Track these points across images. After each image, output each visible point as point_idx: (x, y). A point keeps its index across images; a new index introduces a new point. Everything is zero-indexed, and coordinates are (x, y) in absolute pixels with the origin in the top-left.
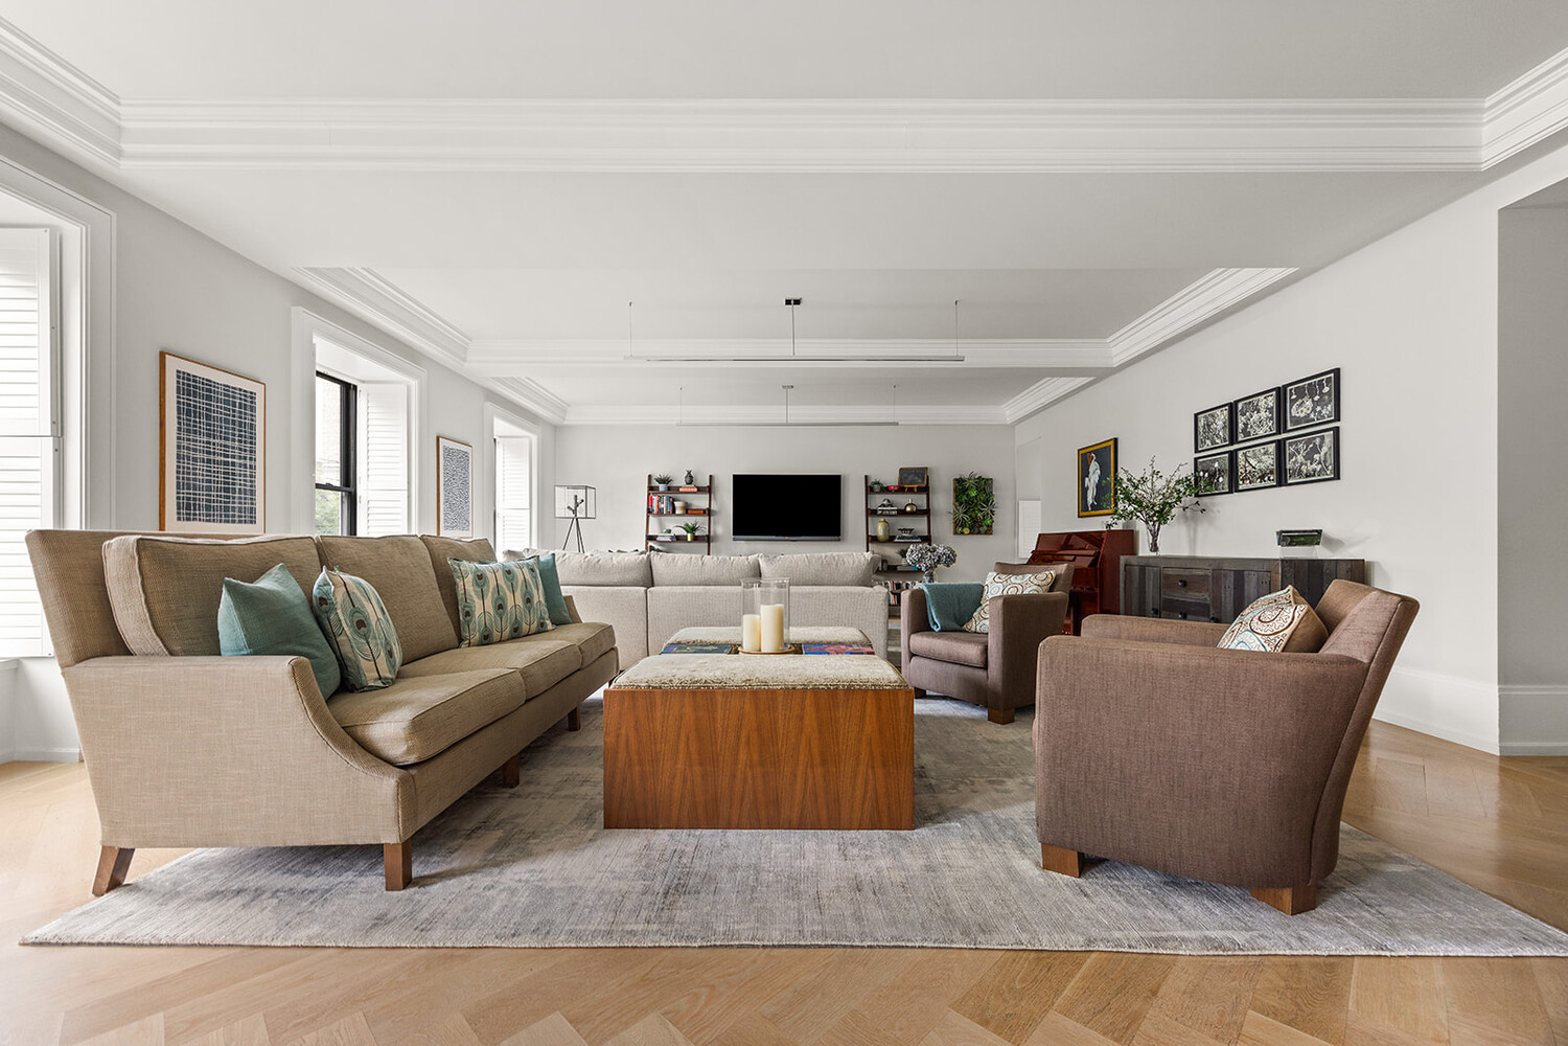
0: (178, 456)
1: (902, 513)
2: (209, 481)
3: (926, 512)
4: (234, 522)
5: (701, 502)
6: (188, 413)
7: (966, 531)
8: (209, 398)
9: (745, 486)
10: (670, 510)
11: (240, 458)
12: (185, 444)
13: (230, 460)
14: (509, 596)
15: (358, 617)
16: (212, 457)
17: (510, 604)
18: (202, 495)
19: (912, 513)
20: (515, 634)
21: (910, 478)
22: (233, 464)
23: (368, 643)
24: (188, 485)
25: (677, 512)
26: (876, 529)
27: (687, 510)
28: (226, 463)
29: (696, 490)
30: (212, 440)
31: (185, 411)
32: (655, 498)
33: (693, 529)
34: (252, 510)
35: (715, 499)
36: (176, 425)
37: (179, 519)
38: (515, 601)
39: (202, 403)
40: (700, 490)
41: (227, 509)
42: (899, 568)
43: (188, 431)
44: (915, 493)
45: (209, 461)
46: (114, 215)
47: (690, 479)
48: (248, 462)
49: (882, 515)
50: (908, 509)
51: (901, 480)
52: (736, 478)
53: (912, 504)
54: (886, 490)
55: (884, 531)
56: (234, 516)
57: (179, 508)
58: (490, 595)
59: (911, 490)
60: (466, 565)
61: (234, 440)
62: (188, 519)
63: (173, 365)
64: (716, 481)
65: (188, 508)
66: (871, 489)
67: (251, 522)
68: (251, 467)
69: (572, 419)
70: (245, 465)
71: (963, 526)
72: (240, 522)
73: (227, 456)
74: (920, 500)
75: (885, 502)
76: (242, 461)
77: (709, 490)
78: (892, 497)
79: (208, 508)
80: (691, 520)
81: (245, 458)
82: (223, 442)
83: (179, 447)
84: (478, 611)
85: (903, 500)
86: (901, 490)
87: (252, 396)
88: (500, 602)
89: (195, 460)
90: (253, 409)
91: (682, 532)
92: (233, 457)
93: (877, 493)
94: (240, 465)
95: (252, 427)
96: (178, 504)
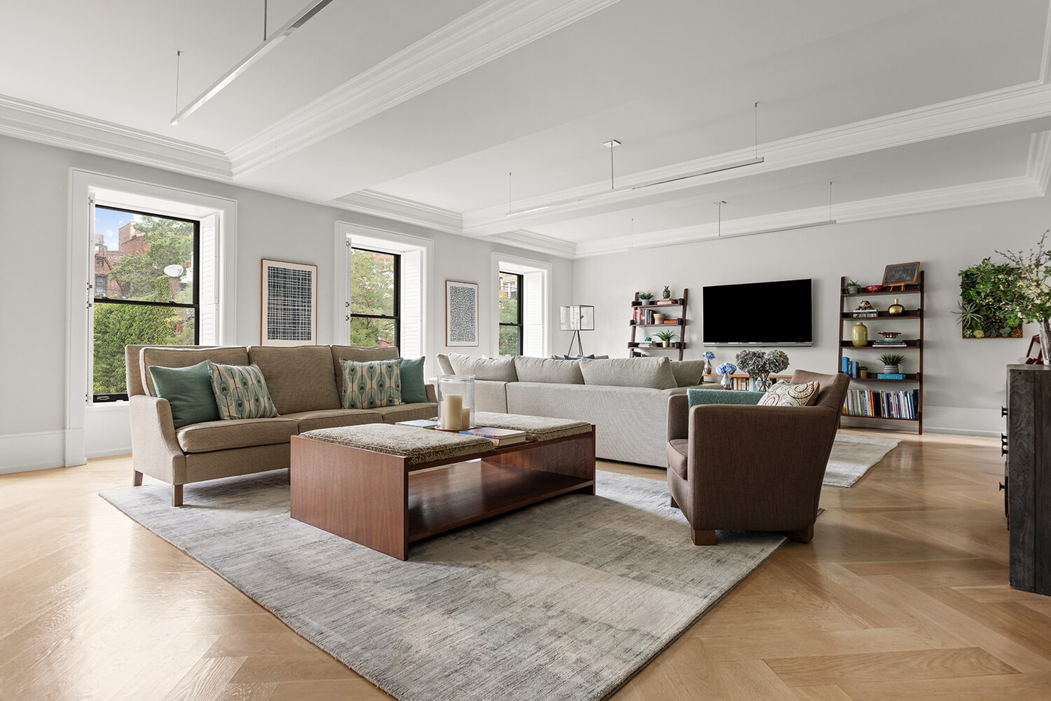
0: (269, 308)
1: (883, 315)
2: (285, 319)
3: (919, 314)
4: (298, 339)
5: (677, 312)
6: (274, 286)
7: (979, 333)
8: (285, 278)
9: (713, 295)
10: (650, 321)
11: (302, 306)
12: (272, 302)
13: (296, 308)
14: (369, 382)
15: (223, 385)
16: (286, 307)
17: (368, 387)
18: (281, 327)
19: (896, 315)
20: (371, 406)
21: (897, 276)
22: (298, 310)
23: (226, 399)
24: (274, 322)
25: (656, 322)
26: (851, 333)
27: (665, 319)
28: (294, 310)
29: (670, 303)
30: (286, 299)
31: (272, 286)
32: (638, 311)
33: (667, 338)
34: (309, 333)
35: (691, 310)
36: (268, 293)
37: (269, 339)
38: (371, 385)
39: (281, 281)
40: (675, 302)
41: (294, 333)
42: (880, 377)
43: (274, 295)
44: (903, 292)
45: (285, 309)
46: (237, 201)
47: (667, 294)
48: (307, 308)
49: (857, 319)
50: (892, 311)
51: (886, 278)
52: (706, 289)
53: (897, 305)
54: (863, 291)
55: (860, 335)
56: (298, 336)
57: (269, 333)
58: (357, 380)
59: (897, 290)
60: (350, 363)
61: (298, 297)
62: (274, 339)
63: (266, 264)
64: (691, 294)
65: (274, 333)
66: (848, 289)
67: (308, 339)
68: (308, 310)
69: (580, 254)
70: (305, 310)
71: (972, 328)
72: (302, 339)
73: (295, 306)
74: (911, 300)
75: (863, 305)
76: (303, 308)
77: (684, 302)
78: (872, 299)
79: (284, 333)
80: (665, 330)
81: (305, 306)
82: (293, 299)
83: (269, 304)
84: (349, 390)
85: (889, 301)
86: (882, 290)
87: (309, 273)
88: (362, 385)
89: (277, 309)
90: (310, 280)
91: (659, 340)
92: (298, 306)
93: (853, 295)
94: (302, 310)
95: (309, 289)
96: (269, 331)
